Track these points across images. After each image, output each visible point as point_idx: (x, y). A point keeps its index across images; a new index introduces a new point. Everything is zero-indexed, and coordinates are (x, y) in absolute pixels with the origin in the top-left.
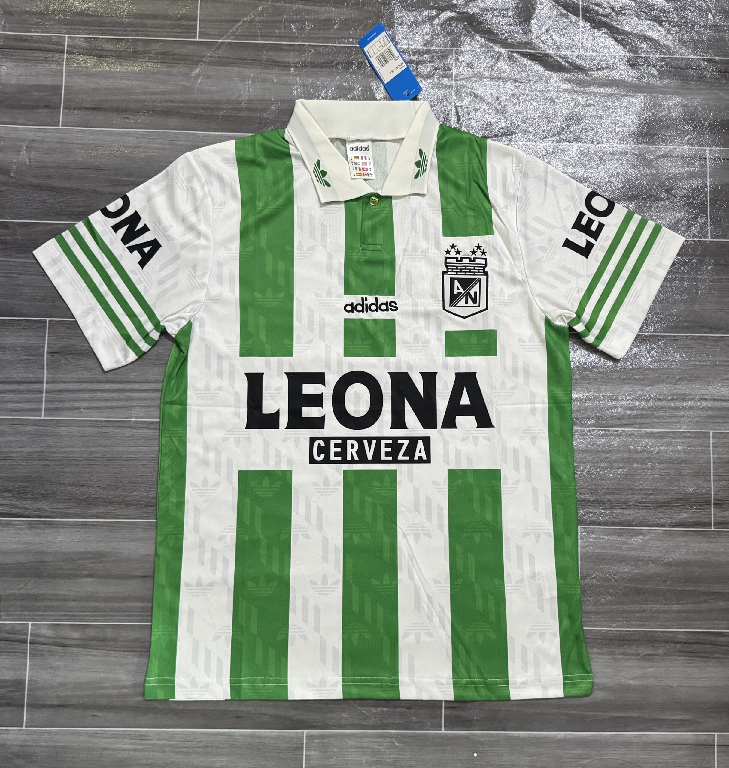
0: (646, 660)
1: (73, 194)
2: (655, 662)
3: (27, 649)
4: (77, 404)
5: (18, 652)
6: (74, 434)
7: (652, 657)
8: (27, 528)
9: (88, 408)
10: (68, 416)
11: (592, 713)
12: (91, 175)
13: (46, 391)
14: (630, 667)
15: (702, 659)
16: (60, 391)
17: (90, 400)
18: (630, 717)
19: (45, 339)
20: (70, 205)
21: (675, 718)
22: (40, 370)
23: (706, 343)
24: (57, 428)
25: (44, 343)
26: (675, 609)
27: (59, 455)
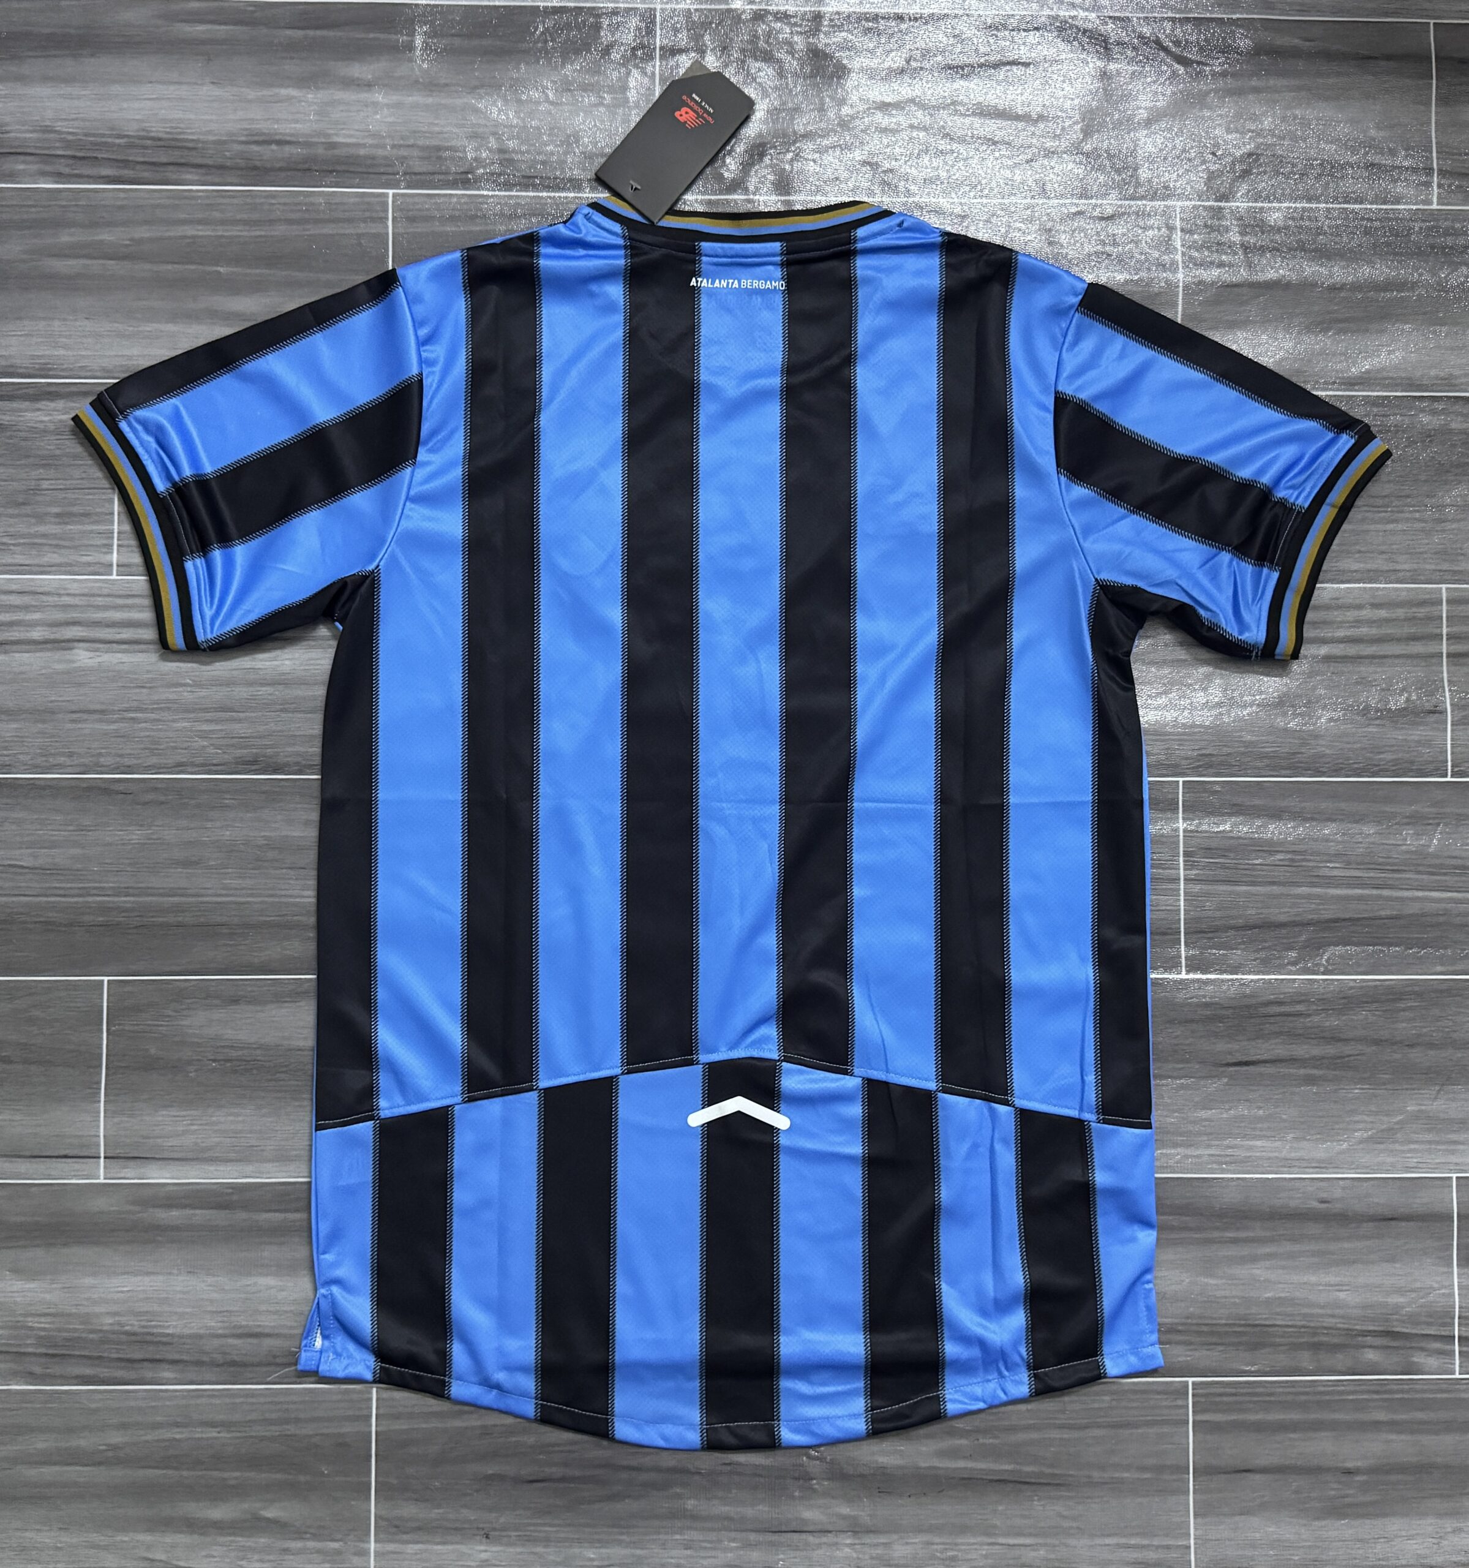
0: (264, 134)
1: (1419, 1036)
2: (246, 129)
3: (1438, 158)
4: (1383, 613)
5: (1453, 154)
6: (1384, 556)
7: (250, 138)
8: (1456, 377)
9: (1360, 607)
10: (1397, 589)
11: (371, 35)
12: (1387, 1076)
13: (1442, 639)
14: (297, 121)
15: (152, 134)
16: (1414, 638)
17: (1357, 621)
18: (299, 28)
19: (1452, 739)
20: (1424, 1012)
21: (209, 27)
22: (1455, 679)
23: (118, 759)
24: (1415, 566)
25: (1452, 731)
26: (200, 227)
27: (1407, 515)
